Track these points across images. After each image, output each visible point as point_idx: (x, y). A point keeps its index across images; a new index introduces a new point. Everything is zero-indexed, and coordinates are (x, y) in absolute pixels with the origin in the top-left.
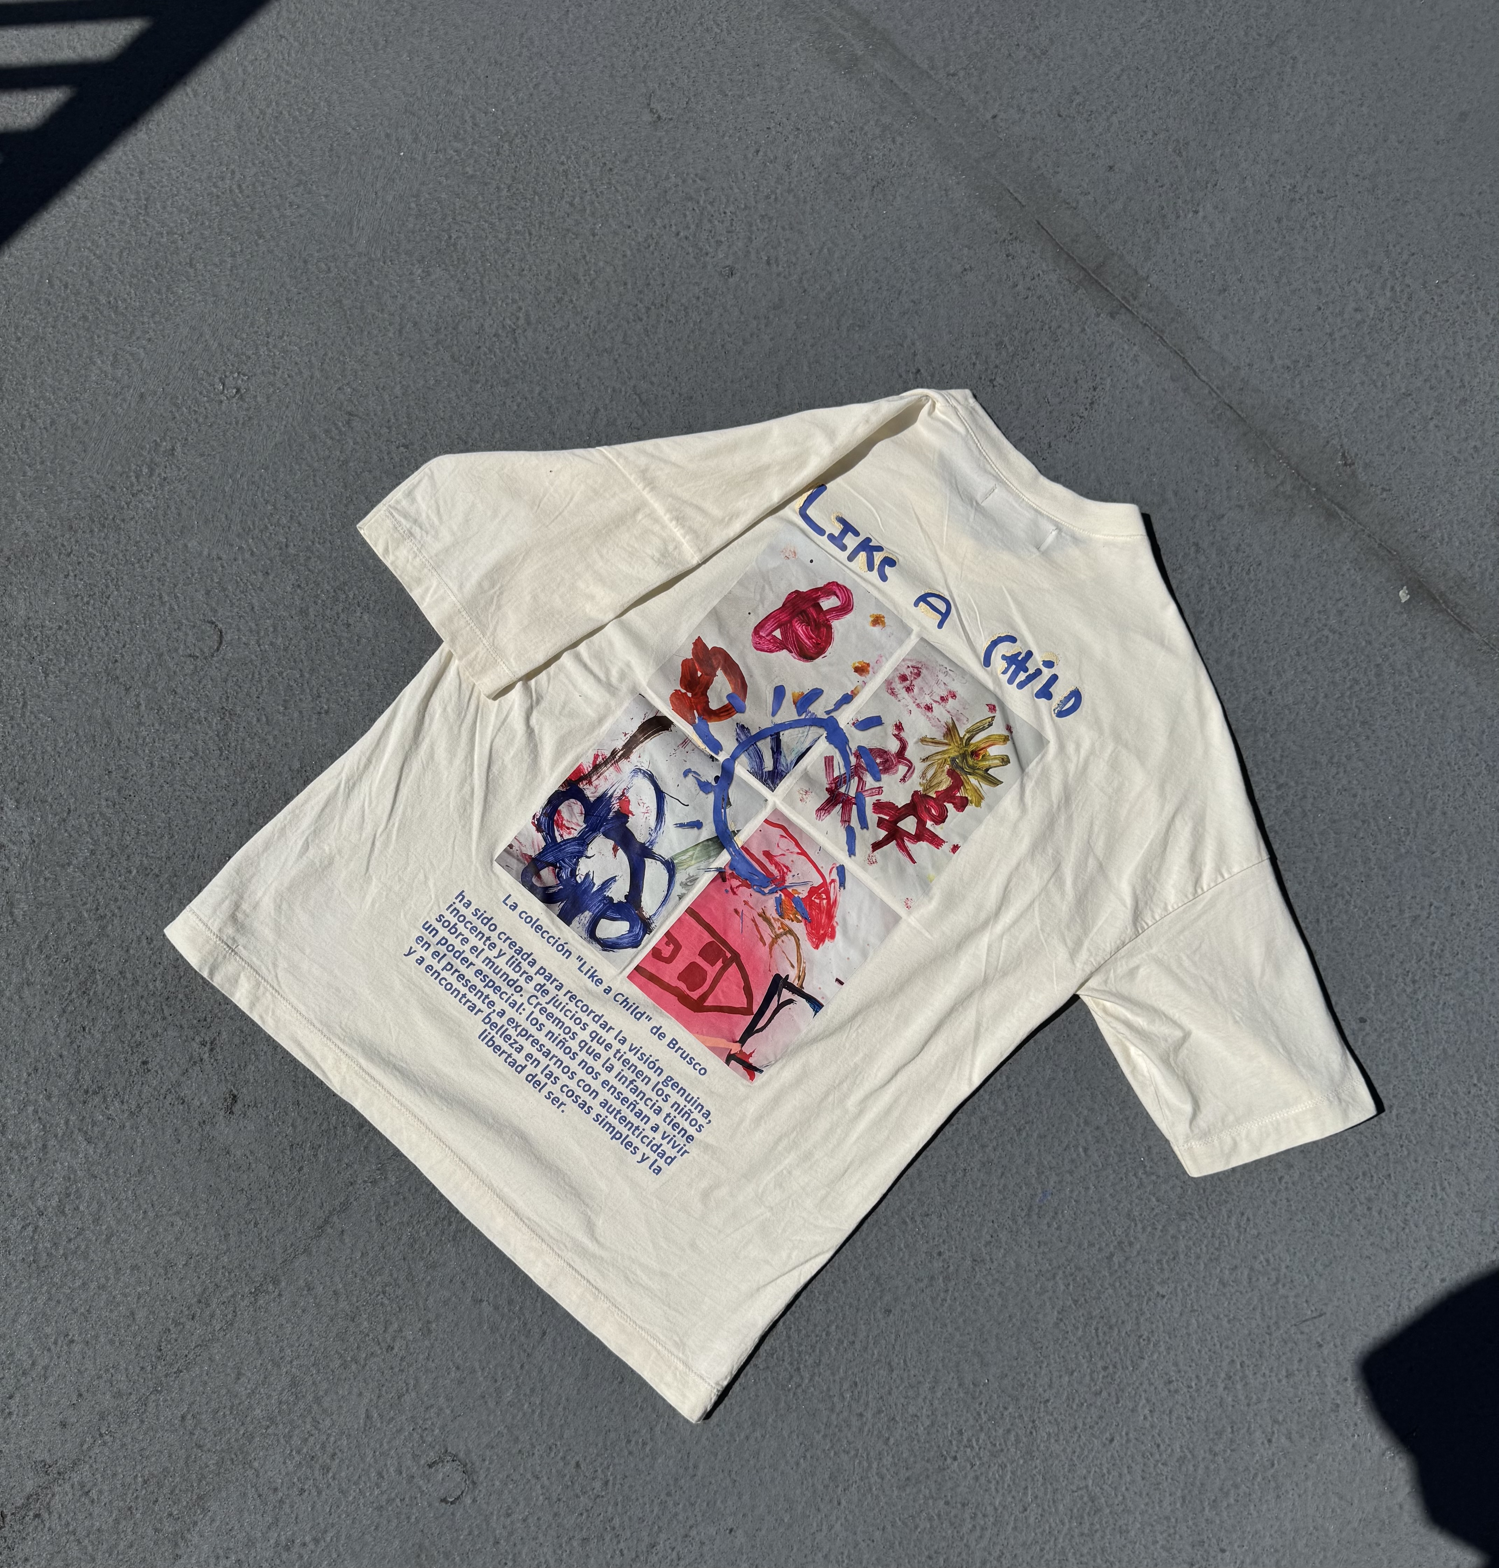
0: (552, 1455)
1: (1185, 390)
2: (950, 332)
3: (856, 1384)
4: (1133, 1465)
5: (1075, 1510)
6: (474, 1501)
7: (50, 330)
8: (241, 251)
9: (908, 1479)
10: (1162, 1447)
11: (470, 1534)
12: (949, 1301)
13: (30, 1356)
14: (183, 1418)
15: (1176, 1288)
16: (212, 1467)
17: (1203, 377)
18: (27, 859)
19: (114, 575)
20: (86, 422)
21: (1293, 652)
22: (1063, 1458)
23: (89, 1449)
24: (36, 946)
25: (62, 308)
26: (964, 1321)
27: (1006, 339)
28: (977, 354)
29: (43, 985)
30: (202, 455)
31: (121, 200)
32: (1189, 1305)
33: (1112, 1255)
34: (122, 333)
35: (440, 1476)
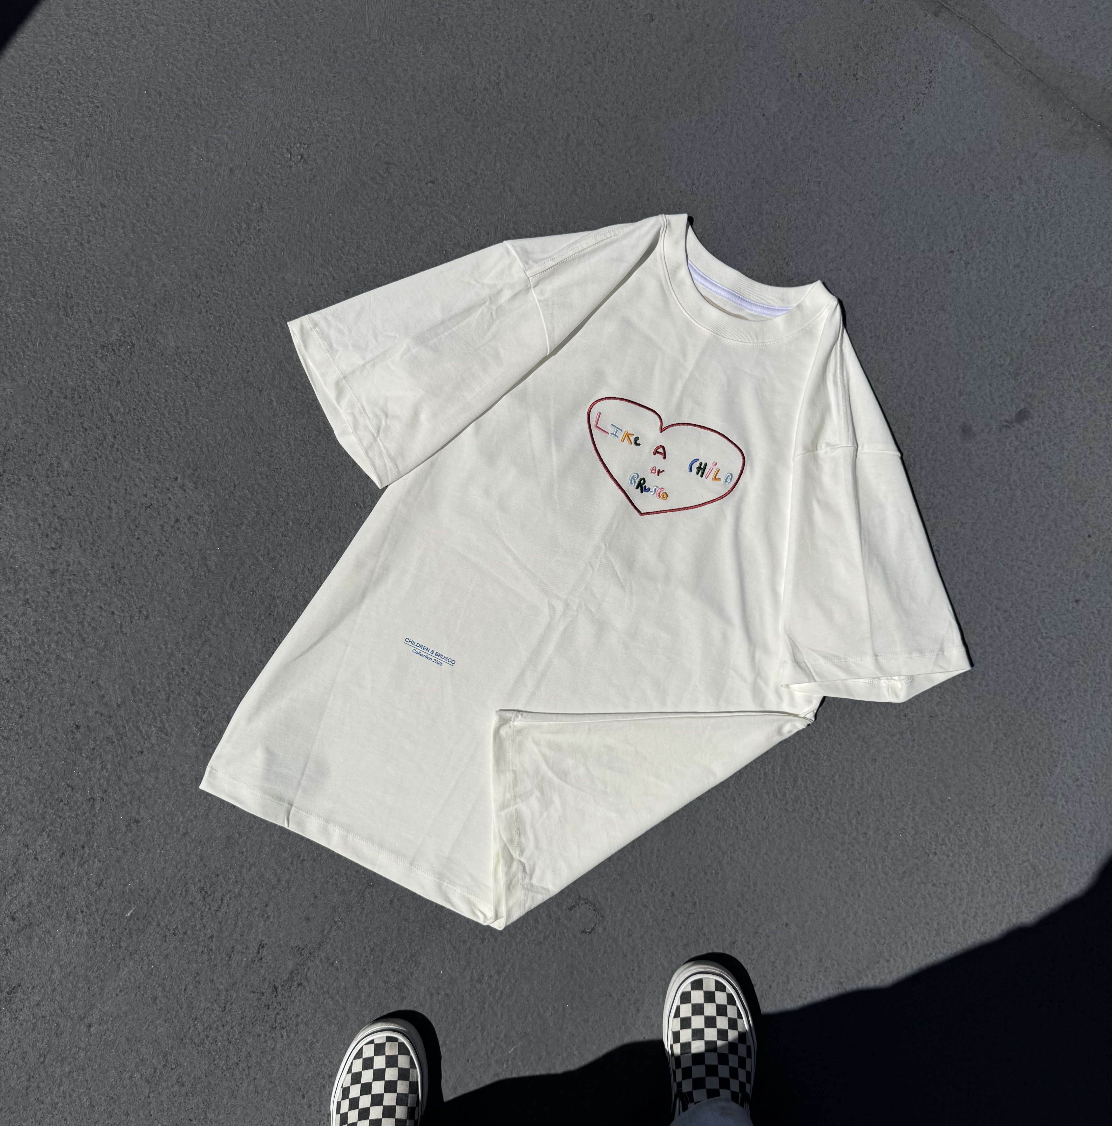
0: (654, 890)
1: (996, 64)
2: (819, 43)
3: (859, 813)
4: (1059, 841)
5: (1023, 877)
6: (605, 929)
7: (154, 129)
8: (286, 50)
9: (904, 872)
10: (1077, 826)
11: (605, 952)
12: (916, 747)
13: (276, 875)
14: (391, 901)
15: (1073, 714)
16: (417, 933)
17: (1009, 53)
18: (210, 524)
19: (234, 306)
20: (194, 195)
21: (1098, 248)
22: (1010, 843)
23: (329, 933)
24: (228, 586)
25: (160, 112)
26: (929, 759)
27: (861, 43)
28: (841, 56)
29: (239, 613)
30: (283, 209)
31: (189, 22)
32: (1084, 725)
33: (1026, 698)
34: (209, 124)
35: (578, 915)
